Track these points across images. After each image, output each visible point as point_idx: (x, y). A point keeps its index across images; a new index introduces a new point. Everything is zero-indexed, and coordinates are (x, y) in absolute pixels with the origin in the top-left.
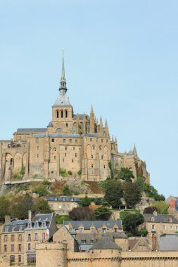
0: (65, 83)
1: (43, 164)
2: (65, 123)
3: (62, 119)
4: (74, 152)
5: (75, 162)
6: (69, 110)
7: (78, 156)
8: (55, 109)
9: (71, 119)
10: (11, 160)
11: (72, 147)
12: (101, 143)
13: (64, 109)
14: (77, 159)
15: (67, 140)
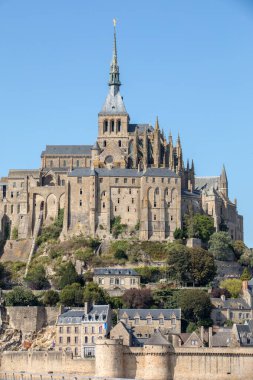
0: (117, 74)
1: (88, 214)
2: (117, 140)
3: (114, 134)
4: (129, 197)
5: (132, 210)
6: (124, 120)
7: (136, 201)
8: (103, 118)
9: (126, 134)
10: (42, 203)
11: (127, 190)
12: (167, 185)
13: (116, 118)
14: (133, 207)
15: (121, 180)
